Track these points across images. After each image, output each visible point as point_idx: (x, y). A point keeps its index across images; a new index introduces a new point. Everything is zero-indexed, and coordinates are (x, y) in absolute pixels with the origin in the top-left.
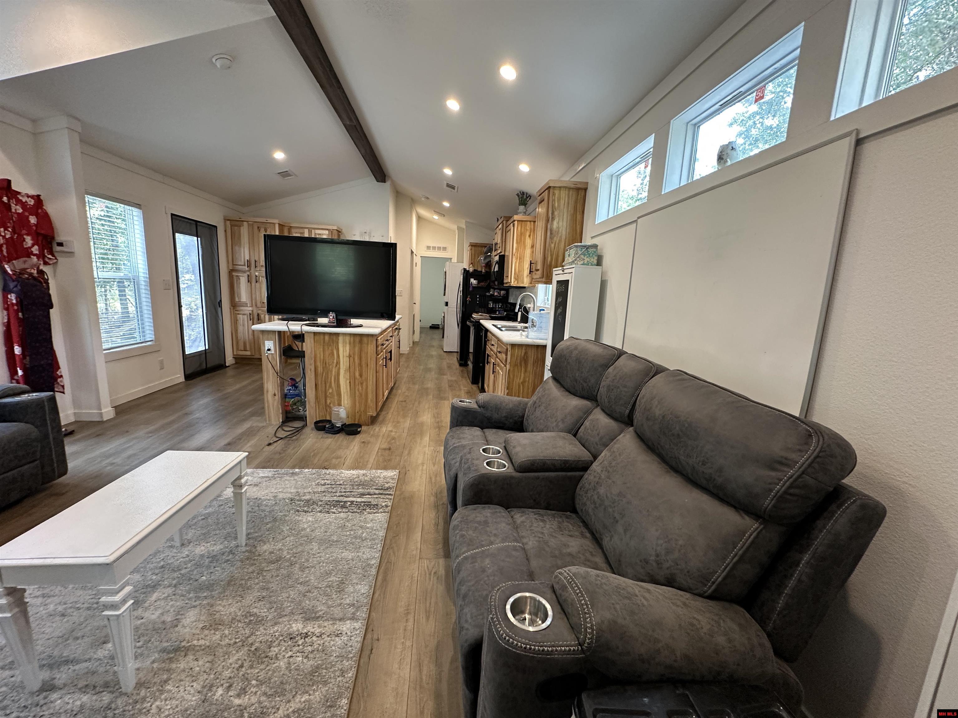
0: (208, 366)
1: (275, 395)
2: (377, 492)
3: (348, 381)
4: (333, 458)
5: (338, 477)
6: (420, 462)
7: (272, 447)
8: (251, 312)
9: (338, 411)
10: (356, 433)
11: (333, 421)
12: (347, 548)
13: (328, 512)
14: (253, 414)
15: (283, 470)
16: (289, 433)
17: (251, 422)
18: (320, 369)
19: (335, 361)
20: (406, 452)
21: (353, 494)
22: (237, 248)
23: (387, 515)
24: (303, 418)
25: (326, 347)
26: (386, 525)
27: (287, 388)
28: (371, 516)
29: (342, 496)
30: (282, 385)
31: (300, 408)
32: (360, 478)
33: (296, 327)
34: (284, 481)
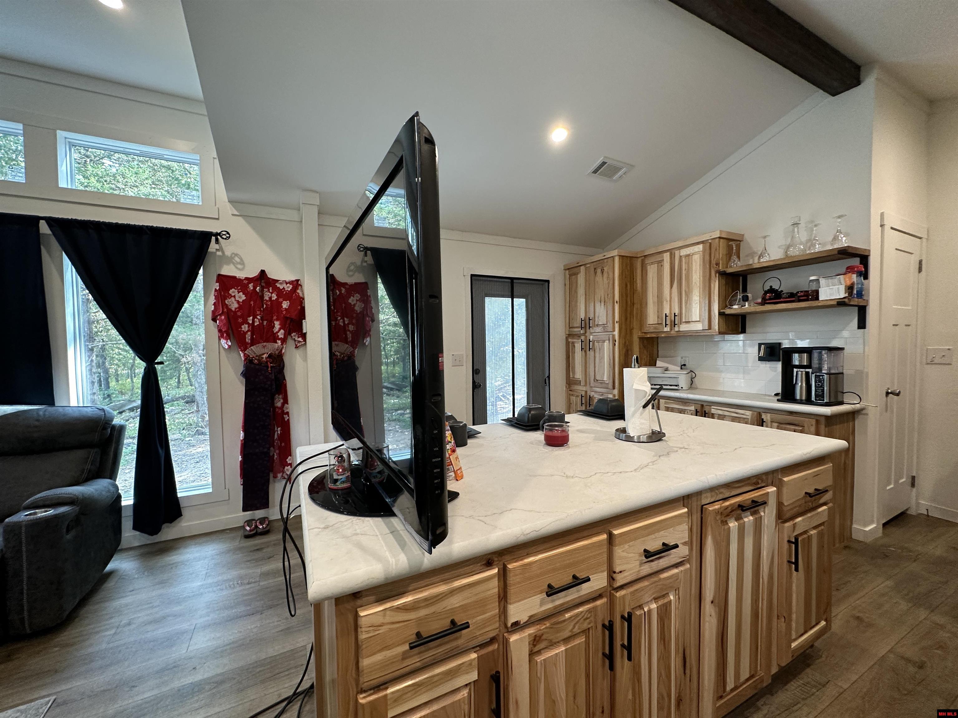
8: (583, 394)
22: (573, 304)
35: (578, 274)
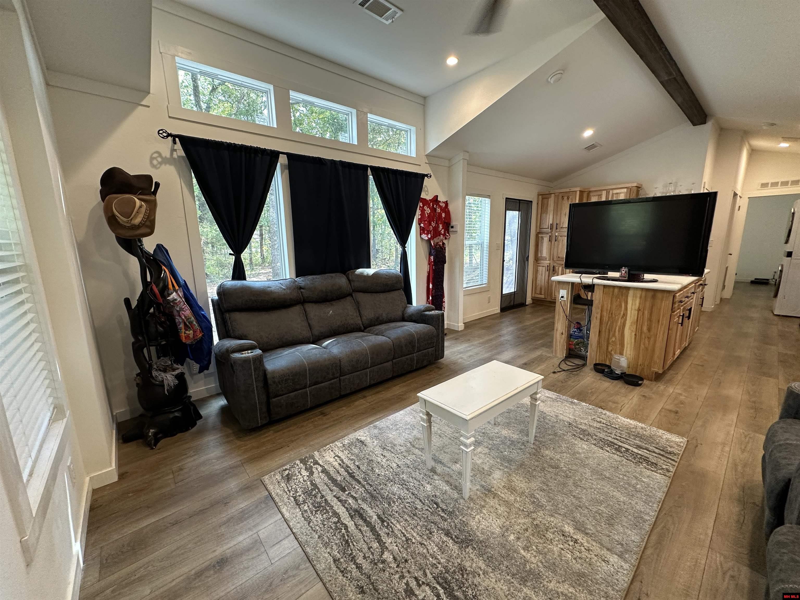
0: (515, 303)
1: (562, 334)
2: (657, 451)
3: (634, 334)
4: (610, 401)
5: (614, 420)
6: (719, 440)
7: (556, 376)
8: (548, 265)
9: (619, 360)
10: (636, 384)
11: (613, 367)
12: (619, 489)
13: (602, 448)
14: (543, 345)
15: (564, 397)
16: (571, 367)
17: (541, 351)
18: (605, 319)
19: (622, 313)
20: (700, 423)
21: (629, 442)
22: (544, 215)
23: (668, 481)
24: (584, 358)
25: (614, 299)
26: (666, 490)
27: (573, 330)
28: (648, 473)
29: (617, 439)
30: (569, 327)
31: (582, 348)
32: (638, 430)
33: (587, 279)
34: (564, 406)
35: (549, 198)
